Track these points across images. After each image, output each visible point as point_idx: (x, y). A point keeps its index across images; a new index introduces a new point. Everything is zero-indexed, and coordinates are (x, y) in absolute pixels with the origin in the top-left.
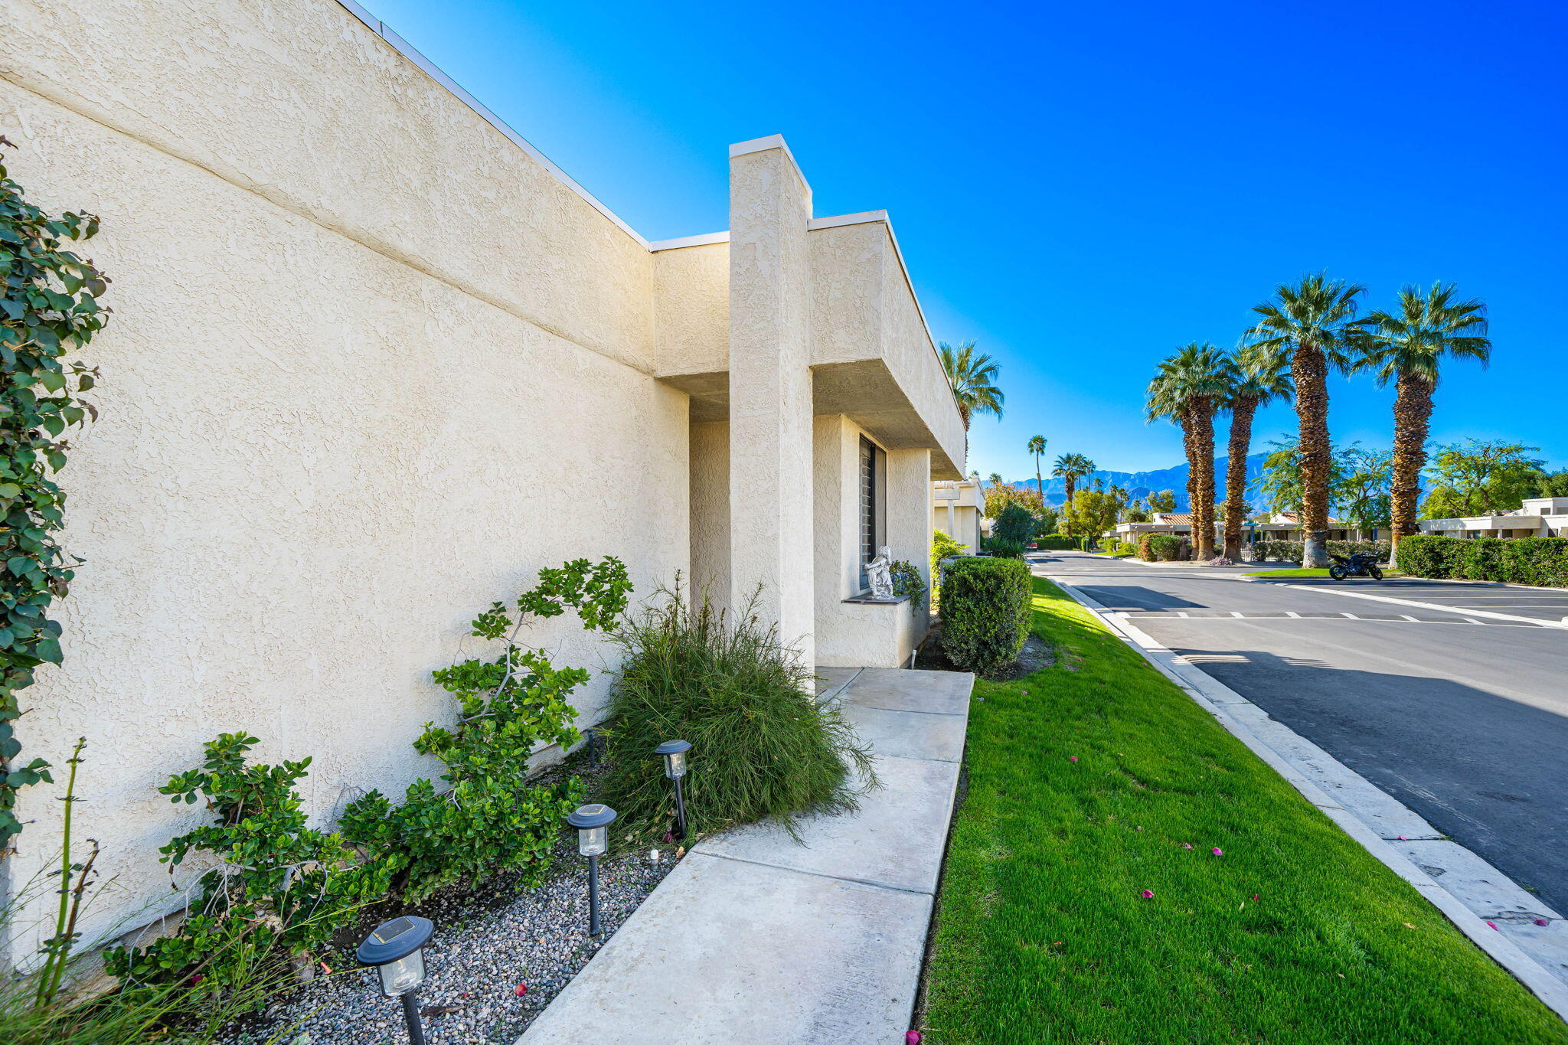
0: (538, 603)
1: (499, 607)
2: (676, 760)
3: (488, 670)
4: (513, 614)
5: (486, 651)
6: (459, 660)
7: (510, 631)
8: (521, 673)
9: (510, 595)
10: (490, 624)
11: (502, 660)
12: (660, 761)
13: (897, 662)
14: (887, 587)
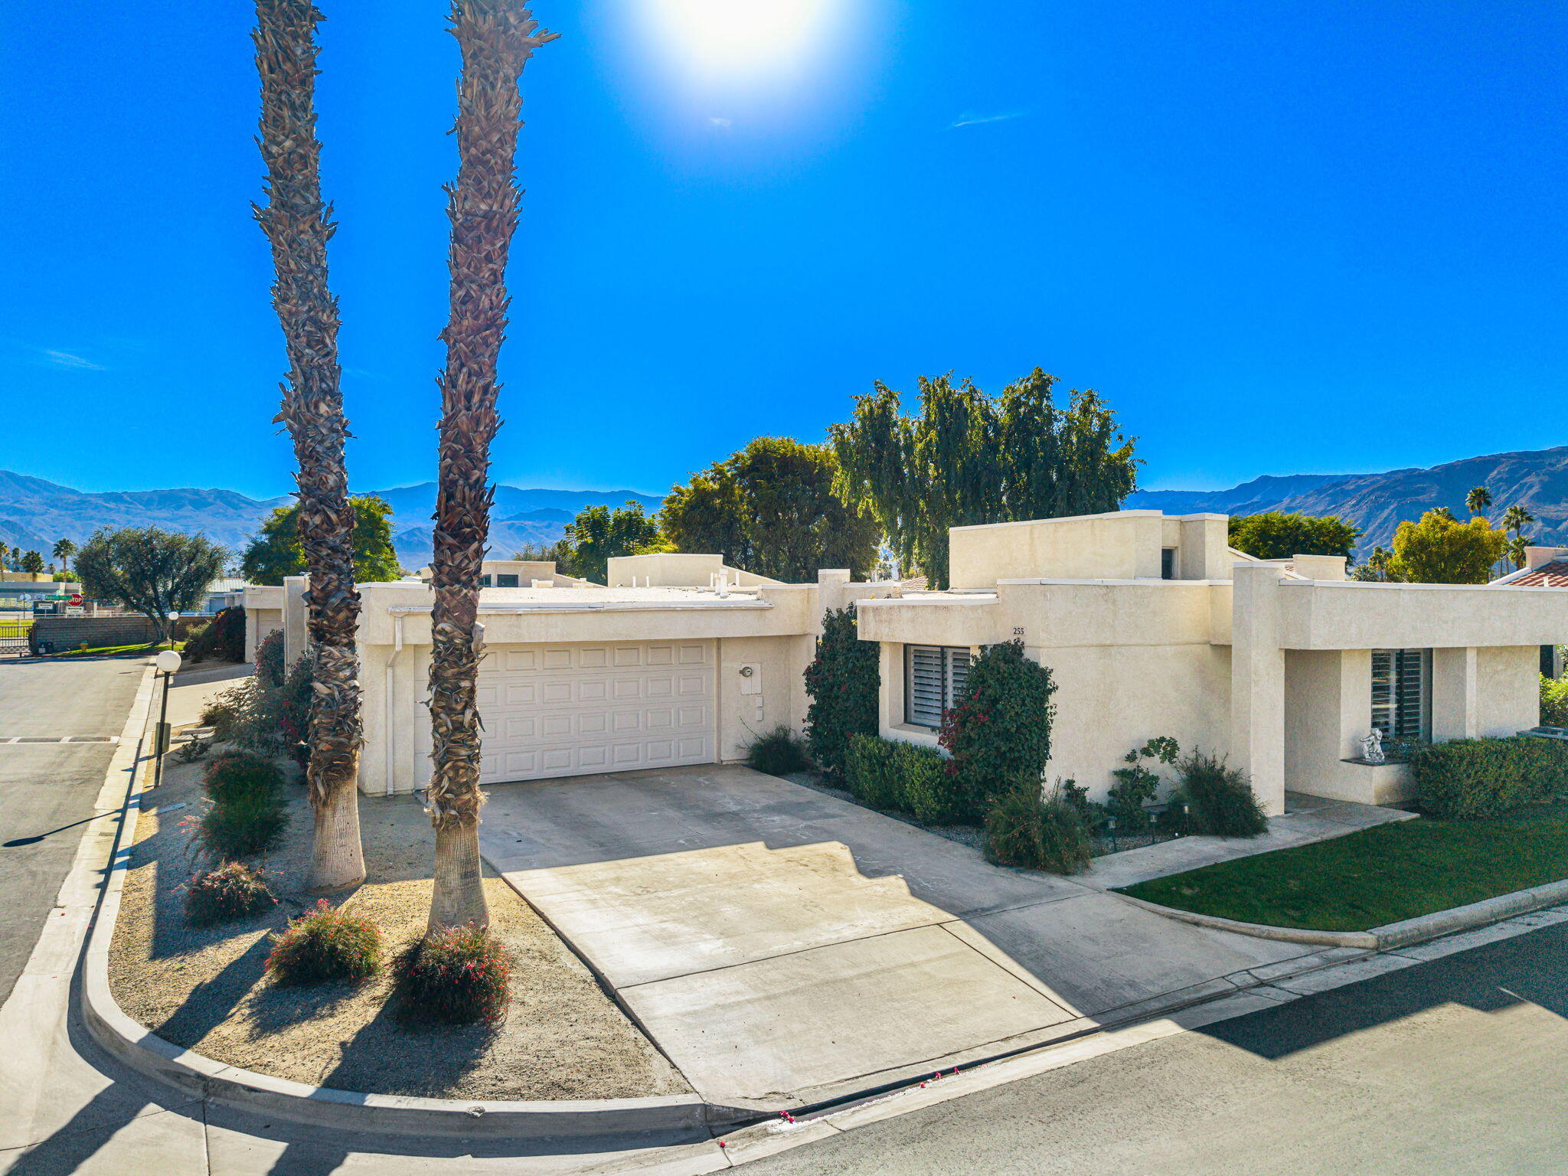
0: (1146, 752)
1: (1134, 752)
2: (1186, 808)
3: (1130, 773)
4: (1139, 755)
5: (1129, 766)
6: (1121, 768)
7: (1137, 761)
8: (1141, 775)
9: (1138, 747)
10: (1131, 758)
11: (1135, 770)
12: (1182, 809)
13: (1374, 802)
14: (1378, 754)
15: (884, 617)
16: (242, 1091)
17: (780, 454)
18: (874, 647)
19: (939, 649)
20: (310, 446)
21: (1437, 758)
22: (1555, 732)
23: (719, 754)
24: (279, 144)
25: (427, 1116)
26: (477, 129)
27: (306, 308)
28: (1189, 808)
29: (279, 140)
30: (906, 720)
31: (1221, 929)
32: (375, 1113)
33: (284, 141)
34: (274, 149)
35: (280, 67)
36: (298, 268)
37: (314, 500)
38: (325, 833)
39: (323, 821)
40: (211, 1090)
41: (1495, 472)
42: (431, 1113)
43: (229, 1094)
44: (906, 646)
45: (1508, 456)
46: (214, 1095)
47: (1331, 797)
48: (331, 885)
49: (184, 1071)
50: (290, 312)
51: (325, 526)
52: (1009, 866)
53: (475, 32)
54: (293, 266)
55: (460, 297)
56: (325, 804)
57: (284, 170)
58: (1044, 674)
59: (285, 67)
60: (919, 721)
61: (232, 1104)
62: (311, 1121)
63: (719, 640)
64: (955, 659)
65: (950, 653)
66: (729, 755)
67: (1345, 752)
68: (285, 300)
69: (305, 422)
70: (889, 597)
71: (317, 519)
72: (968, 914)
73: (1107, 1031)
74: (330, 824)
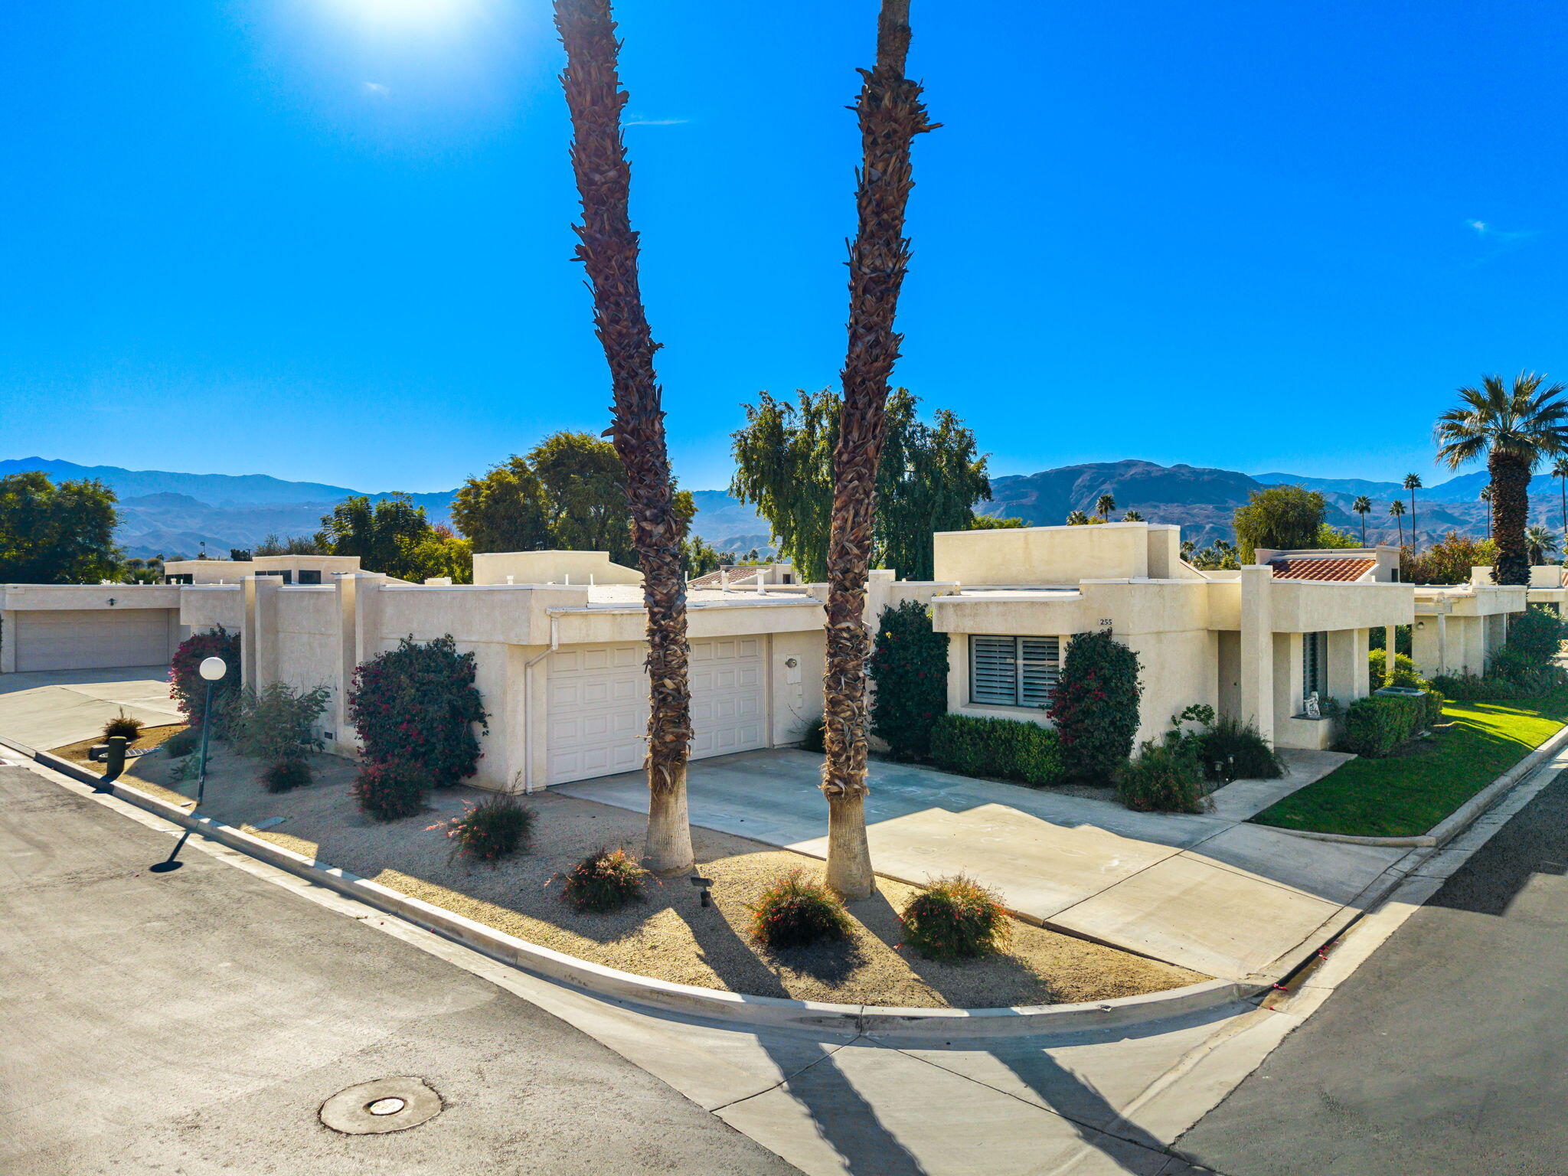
0: (1185, 717)
1: (1174, 717)
2: (1231, 759)
5: (1176, 729)
7: (1179, 724)
8: (1187, 735)
9: (1176, 713)
10: (1175, 722)
11: (1180, 732)
12: (1228, 760)
13: (1319, 748)
14: (1316, 711)
15: (968, 611)
16: (901, 1021)
17: (586, 450)
18: (944, 639)
19: (1012, 639)
20: (649, 461)
21: (1366, 712)
22: (1399, 691)
23: (771, 738)
24: (602, 173)
25: (1072, 1015)
26: (891, 198)
27: (636, 331)
28: (1234, 758)
29: (603, 169)
30: (971, 701)
31: (1341, 842)
32: (1032, 1020)
33: (608, 171)
34: (597, 177)
35: (603, 101)
36: (627, 292)
37: (656, 511)
38: (669, 819)
39: (667, 807)
40: (866, 1026)
41: (1080, 480)
42: (1075, 1013)
43: (887, 1025)
44: (970, 636)
45: (1090, 467)
46: (870, 1029)
47: (1286, 746)
48: (678, 867)
49: (823, 1015)
50: (620, 334)
51: (668, 535)
52: (1153, 810)
53: (891, 116)
54: (621, 289)
55: (869, 342)
56: (671, 792)
57: (607, 197)
58: (1133, 656)
59: (606, 101)
60: (979, 700)
61: (892, 1033)
62: (977, 1035)
63: (770, 636)
64: (1024, 647)
65: (1020, 641)
66: (779, 740)
67: (1293, 713)
68: (616, 321)
69: (644, 438)
70: (951, 594)
71: (661, 529)
72: (1184, 845)
73: (1371, 912)
74: (674, 809)
